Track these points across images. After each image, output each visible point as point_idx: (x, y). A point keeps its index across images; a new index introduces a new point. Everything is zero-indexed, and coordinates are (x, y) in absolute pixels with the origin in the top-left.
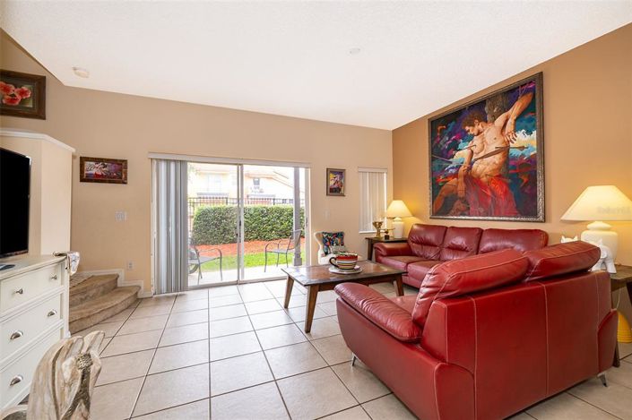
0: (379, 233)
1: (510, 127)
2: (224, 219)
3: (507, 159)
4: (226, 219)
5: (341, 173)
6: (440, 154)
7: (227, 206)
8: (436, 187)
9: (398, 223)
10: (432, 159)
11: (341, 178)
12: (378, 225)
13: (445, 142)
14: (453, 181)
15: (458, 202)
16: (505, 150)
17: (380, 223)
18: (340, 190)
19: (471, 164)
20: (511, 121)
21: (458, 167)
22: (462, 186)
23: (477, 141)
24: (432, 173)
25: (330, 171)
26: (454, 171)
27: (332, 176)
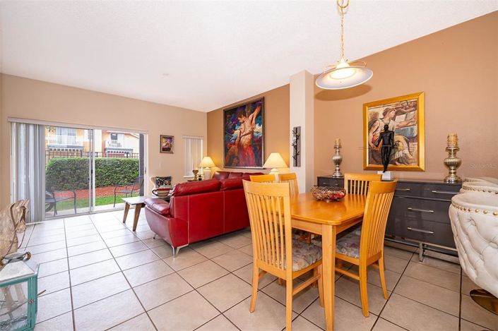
0: (196, 177)
1: (254, 122)
2: (78, 169)
3: (253, 137)
4: (80, 169)
5: (171, 138)
6: (228, 131)
7: (82, 158)
8: (226, 150)
9: (207, 170)
10: (225, 134)
11: (171, 141)
12: (195, 172)
13: (231, 124)
14: (233, 147)
15: (235, 159)
16: (252, 132)
17: (197, 171)
18: (170, 149)
19: (240, 138)
20: (254, 118)
21: (235, 139)
22: (236, 150)
23: (242, 126)
24: (225, 141)
25: (163, 137)
26: (233, 141)
27: (164, 140)
